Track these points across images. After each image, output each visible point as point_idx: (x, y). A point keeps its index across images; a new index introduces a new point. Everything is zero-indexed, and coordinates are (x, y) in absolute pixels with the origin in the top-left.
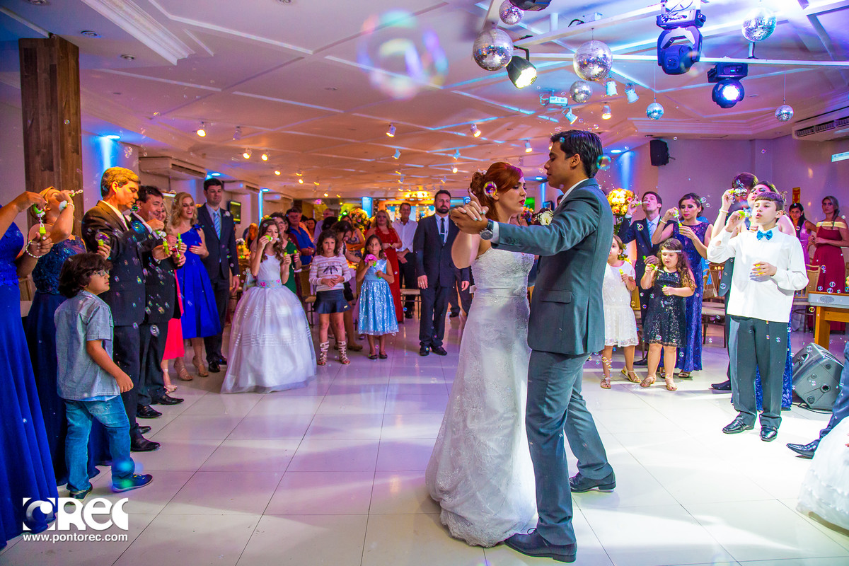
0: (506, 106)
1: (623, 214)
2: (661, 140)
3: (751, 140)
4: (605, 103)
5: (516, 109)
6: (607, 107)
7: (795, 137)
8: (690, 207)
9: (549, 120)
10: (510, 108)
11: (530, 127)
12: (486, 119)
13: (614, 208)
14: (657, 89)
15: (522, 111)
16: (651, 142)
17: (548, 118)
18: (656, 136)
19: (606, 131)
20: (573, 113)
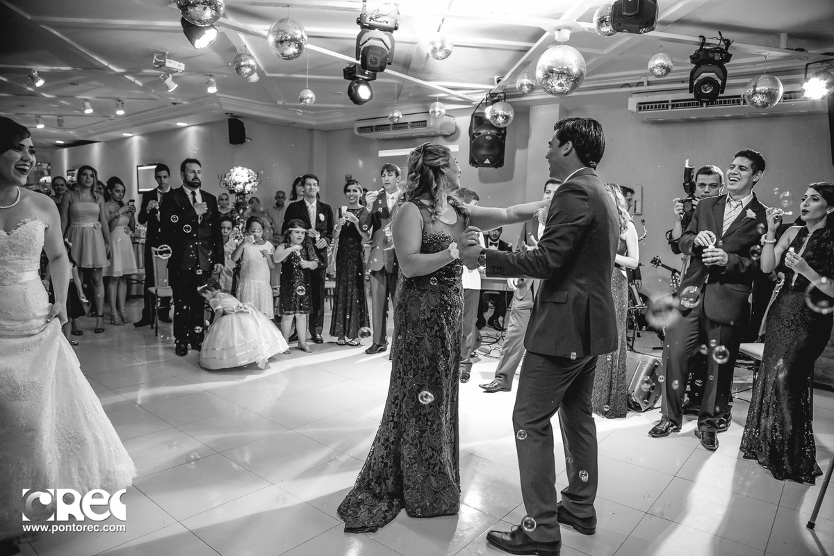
0: (97, 58)
1: (247, 192)
2: (238, 119)
3: (310, 130)
4: (211, 76)
5: (106, 64)
6: (212, 80)
7: (356, 133)
8: (355, 191)
9: (134, 82)
10: (100, 60)
11: (102, 85)
12: (55, 68)
13: (238, 186)
14: (269, 72)
15: (111, 67)
16: (229, 120)
17: (133, 80)
18: (236, 115)
19: (185, 103)
20: (173, 80)
